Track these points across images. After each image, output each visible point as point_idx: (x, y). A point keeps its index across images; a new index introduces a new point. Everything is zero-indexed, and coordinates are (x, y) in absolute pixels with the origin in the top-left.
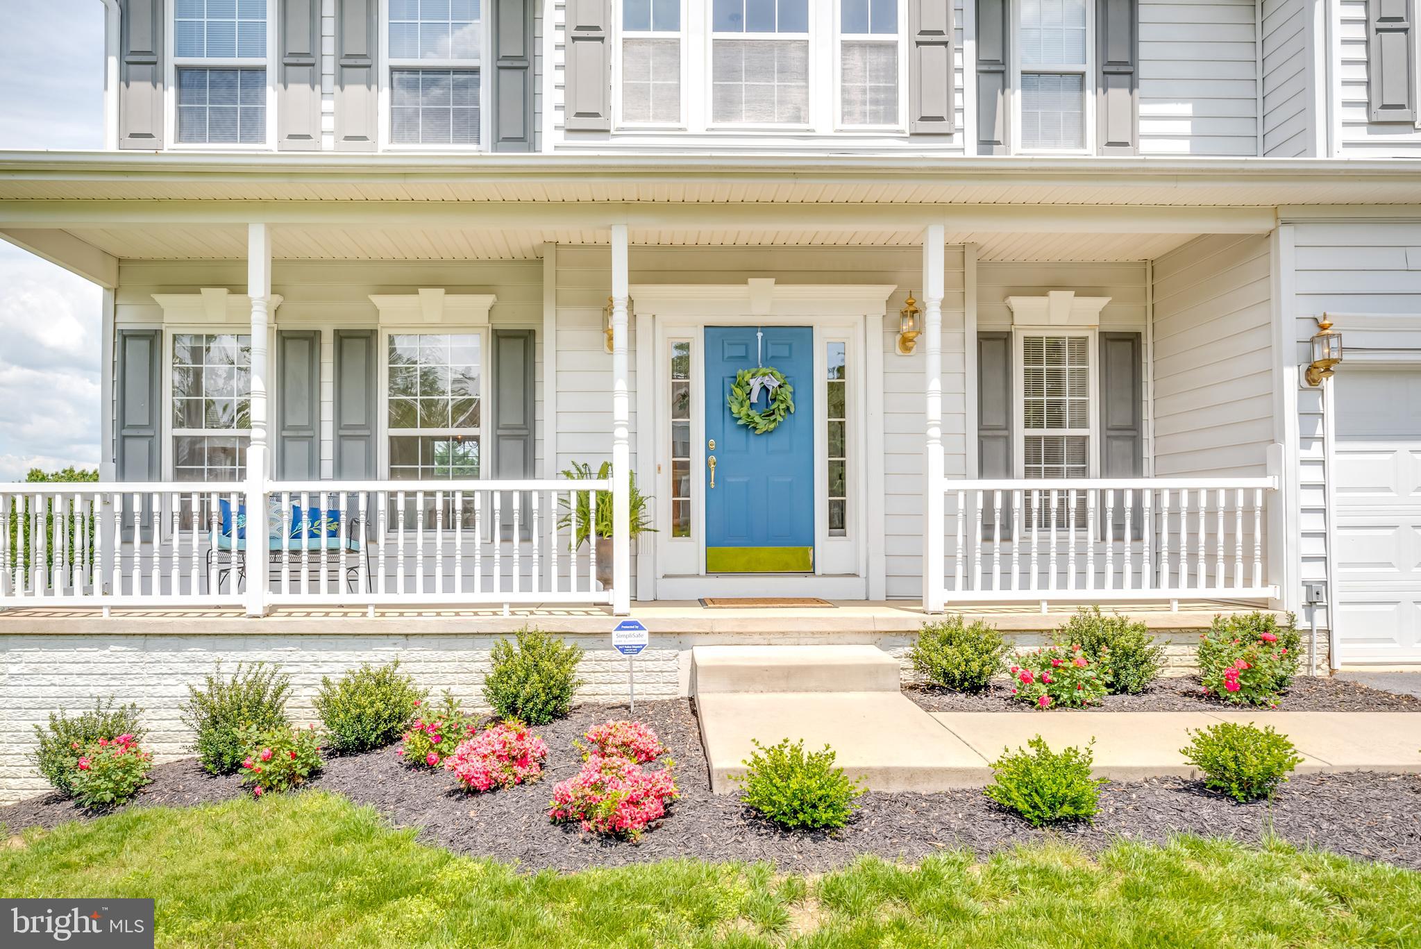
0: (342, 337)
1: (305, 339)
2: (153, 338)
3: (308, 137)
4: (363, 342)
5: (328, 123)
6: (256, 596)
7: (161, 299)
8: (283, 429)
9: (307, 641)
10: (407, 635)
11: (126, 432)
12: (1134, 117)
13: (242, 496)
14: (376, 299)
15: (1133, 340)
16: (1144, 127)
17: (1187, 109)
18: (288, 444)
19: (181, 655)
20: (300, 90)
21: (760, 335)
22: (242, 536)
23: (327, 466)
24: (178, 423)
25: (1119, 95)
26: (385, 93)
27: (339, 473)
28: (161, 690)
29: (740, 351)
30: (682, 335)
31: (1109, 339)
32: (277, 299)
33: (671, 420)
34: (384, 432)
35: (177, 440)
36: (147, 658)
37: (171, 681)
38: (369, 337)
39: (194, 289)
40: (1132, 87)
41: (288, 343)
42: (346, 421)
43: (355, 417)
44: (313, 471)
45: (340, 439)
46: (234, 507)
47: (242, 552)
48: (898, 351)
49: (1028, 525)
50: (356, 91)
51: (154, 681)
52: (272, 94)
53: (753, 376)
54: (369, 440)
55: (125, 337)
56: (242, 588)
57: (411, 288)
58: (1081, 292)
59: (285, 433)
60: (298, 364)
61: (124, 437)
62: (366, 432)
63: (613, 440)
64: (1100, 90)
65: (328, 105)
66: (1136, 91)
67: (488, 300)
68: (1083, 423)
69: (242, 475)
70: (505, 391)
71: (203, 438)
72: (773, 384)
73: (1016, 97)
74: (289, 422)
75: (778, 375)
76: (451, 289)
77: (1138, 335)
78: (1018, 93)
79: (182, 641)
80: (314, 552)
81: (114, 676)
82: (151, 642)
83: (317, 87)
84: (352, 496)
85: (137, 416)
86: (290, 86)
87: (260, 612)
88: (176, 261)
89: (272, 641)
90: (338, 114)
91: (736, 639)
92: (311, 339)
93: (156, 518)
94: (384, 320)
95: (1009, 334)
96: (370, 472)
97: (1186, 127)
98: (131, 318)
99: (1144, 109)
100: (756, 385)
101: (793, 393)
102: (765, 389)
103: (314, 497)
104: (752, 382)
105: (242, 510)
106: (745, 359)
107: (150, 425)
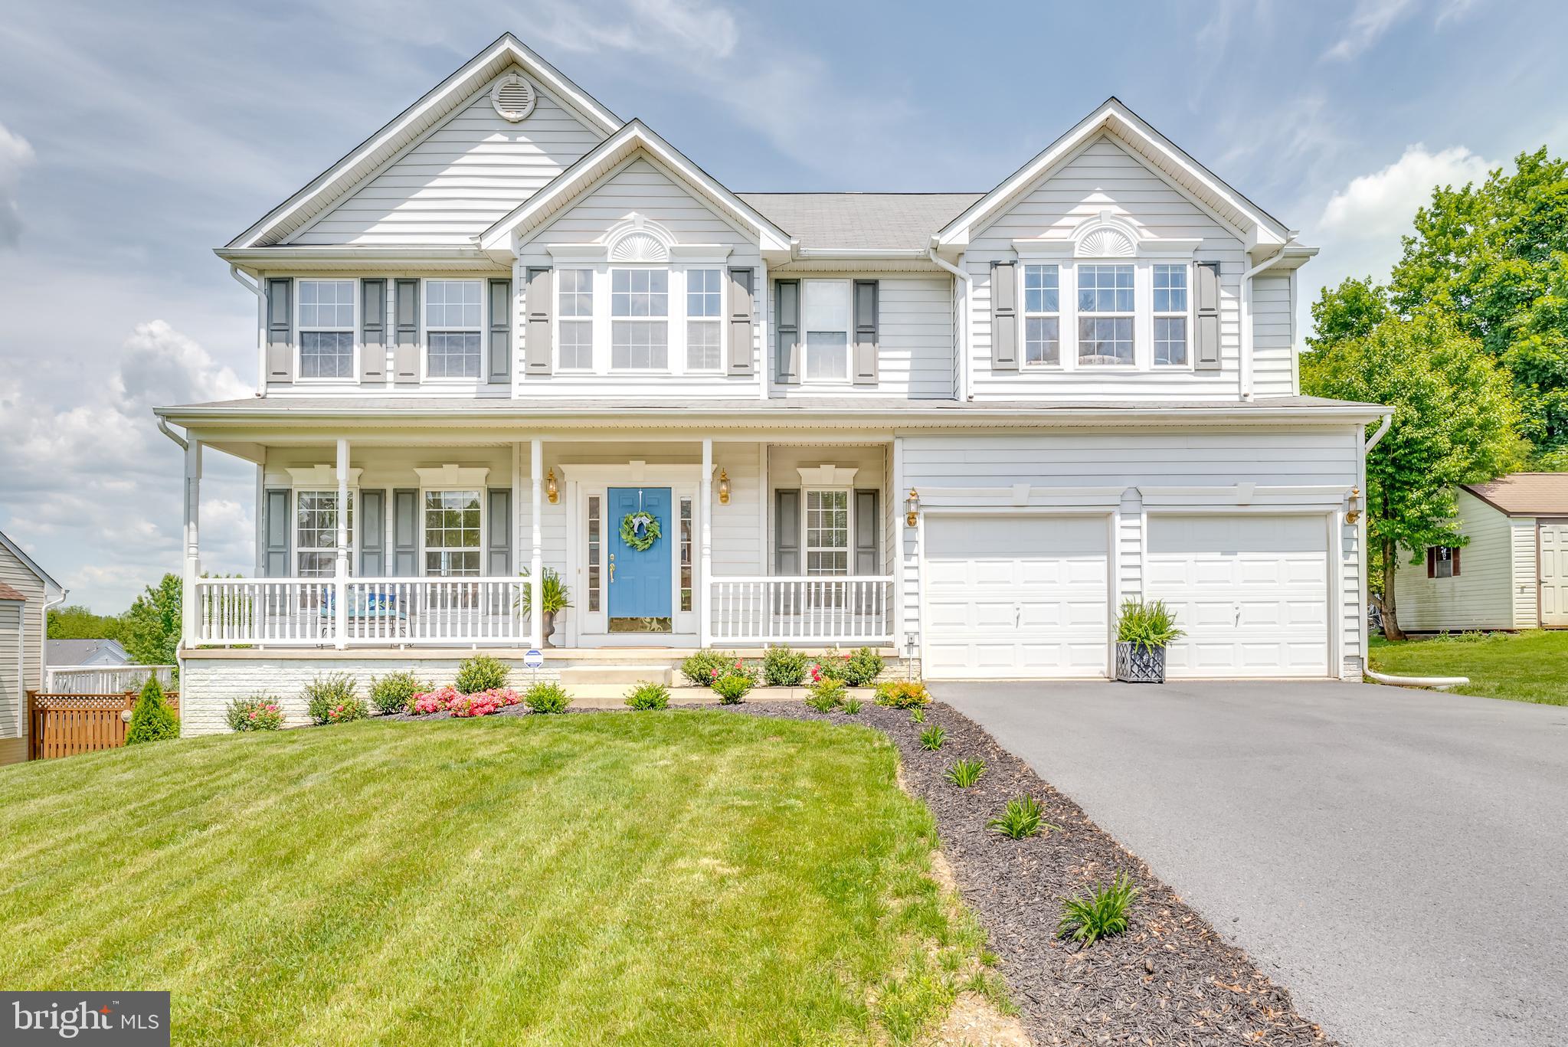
0: (398, 493)
1: (377, 494)
2: (286, 494)
3: (379, 374)
4: (410, 496)
5: (390, 365)
6: (341, 639)
7: (291, 471)
8: (363, 547)
9: (368, 663)
10: (421, 660)
11: (270, 550)
12: (876, 359)
13: (333, 586)
14: (419, 471)
15: (874, 494)
16: (882, 365)
17: (908, 354)
18: (366, 556)
19: (301, 670)
20: (373, 347)
21: (641, 493)
22: (333, 608)
23: (389, 569)
24: (302, 544)
25: (866, 347)
26: (424, 349)
27: (396, 573)
28: (291, 689)
29: (629, 502)
30: (594, 493)
31: (859, 493)
32: (358, 471)
33: (588, 543)
34: (423, 550)
35: (301, 554)
36: (283, 672)
37: (296, 684)
38: (414, 493)
39: (310, 465)
40: (875, 341)
41: (366, 497)
42: (400, 543)
43: (405, 541)
44: (381, 571)
45: (397, 554)
46: (329, 592)
47: (333, 618)
48: (720, 503)
49: (809, 605)
50: (407, 347)
51: (286, 684)
52: (357, 350)
53: (635, 517)
54: (414, 554)
55: (270, 493)
56: (333, 635)
57: (438, 464)
58: (840, 465)
59: (364, 550)
60: (372, 511)
61: (269, 553)
62: (412, 550)
63: (532, 556)
64: (855, 344)
65: (390, 355)
66: (876, 344)
67: (485, 471)
68: (843, 543)
69: (333, 575)
70: (495, 525)
71: (316, 553)
72: (646, 521)
73: (804, 349)
74: (366, 544)
75: (649, 516)
76: (463, 464)
77: (877, 491)
78: (805, 346)
79: (301, 663)
80: (382, 618)
81: (265, 681)
82: (286, 663)
83: (384, 345)
84: (403, 586)
85: (277, 539)
86: (367, 345)
87: (342, 647)
88: (299, 448)
89: (349, 662)
90: (395, 360)
91: (599, 662)
92: (380, 494)
93: (288, 598)
94: (422, 483)
95: (799, 490)
96: (415, 572)
97: (907, 365)
98: (274, 482)
99: (881, 355)
100: (636, 522)
101: (661, 526)
102: (641, 524)
103: (382, 587)
104: (634, 520)
105: (333, 594)
106: (632, 508)
107: (285, 546)
